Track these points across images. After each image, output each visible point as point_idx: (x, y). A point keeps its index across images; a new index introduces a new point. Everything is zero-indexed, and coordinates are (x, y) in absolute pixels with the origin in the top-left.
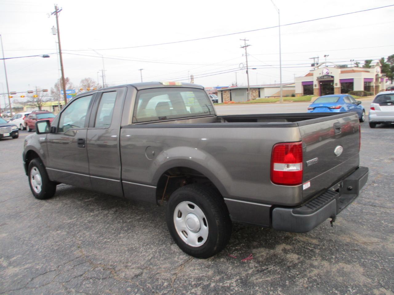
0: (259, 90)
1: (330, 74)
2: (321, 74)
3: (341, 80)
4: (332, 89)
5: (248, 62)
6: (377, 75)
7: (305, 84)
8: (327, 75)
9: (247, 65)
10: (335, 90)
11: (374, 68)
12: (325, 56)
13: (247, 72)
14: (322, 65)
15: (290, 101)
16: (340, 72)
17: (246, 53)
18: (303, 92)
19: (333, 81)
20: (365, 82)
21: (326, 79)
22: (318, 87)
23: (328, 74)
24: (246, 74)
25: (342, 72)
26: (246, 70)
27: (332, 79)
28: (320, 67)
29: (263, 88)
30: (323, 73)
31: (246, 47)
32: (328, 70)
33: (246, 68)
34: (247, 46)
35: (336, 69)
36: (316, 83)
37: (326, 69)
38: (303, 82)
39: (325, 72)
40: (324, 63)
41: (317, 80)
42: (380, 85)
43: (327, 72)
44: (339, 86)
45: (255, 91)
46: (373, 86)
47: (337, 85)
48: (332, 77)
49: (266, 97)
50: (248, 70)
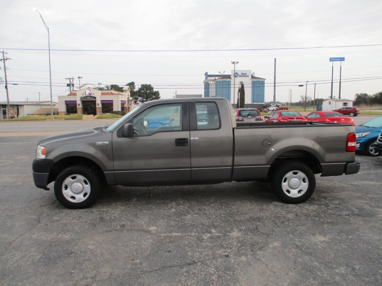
0: (17, 107)
1: (92, 95)
2: (84, 94)
3: (102, 101)
4: (95, 109)
5: (7, 77)
6: (128, 98)
7: (67, 103)
8: (90, 96)
9: (6, 79)
10: (97, 110)
11: (126, 92)
12: (79, 78)
13: (6, 87)
14: (84, 86)
15: (61, 119)
16: (100, 94)
17: (5, 67)
18: (66, 111)
19: (95, 102)
20: (121, 104)
21: (89, 99)
22: (81, 106)
23: (91, 94)
24: (6, 89)
25: (103, 94)
26: (5, 85)
27: (94, 100)
28: (81, 88)
29: (23, 105)
30: (86, 93)
31: (4, 60)
32: (90, 91)
33: (5, 82)
34: (6, 59)
35: (98, 91)
36: (79, 102)
37: (88, 91)
38: (66, 101)
39: (88, 92)
40: (86, 85)
41: (80, 100)
42: (130, 106)
43: (89, 93)
44: (100, 106)
45: (13, 108)
46: (126, 107)
47: (99, 105)
48: (95, 98)
49: (28, 115)
50: (8, 85)
